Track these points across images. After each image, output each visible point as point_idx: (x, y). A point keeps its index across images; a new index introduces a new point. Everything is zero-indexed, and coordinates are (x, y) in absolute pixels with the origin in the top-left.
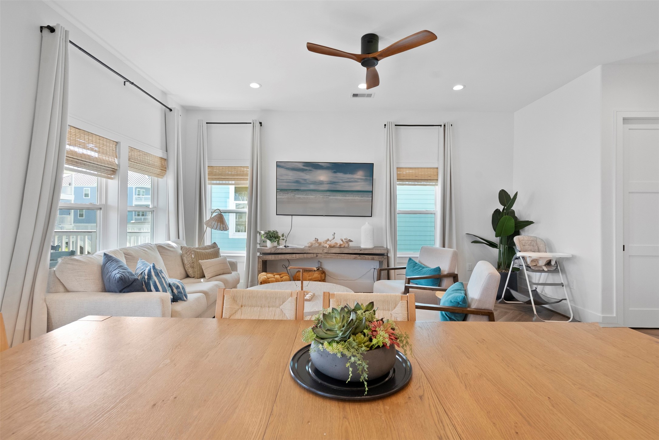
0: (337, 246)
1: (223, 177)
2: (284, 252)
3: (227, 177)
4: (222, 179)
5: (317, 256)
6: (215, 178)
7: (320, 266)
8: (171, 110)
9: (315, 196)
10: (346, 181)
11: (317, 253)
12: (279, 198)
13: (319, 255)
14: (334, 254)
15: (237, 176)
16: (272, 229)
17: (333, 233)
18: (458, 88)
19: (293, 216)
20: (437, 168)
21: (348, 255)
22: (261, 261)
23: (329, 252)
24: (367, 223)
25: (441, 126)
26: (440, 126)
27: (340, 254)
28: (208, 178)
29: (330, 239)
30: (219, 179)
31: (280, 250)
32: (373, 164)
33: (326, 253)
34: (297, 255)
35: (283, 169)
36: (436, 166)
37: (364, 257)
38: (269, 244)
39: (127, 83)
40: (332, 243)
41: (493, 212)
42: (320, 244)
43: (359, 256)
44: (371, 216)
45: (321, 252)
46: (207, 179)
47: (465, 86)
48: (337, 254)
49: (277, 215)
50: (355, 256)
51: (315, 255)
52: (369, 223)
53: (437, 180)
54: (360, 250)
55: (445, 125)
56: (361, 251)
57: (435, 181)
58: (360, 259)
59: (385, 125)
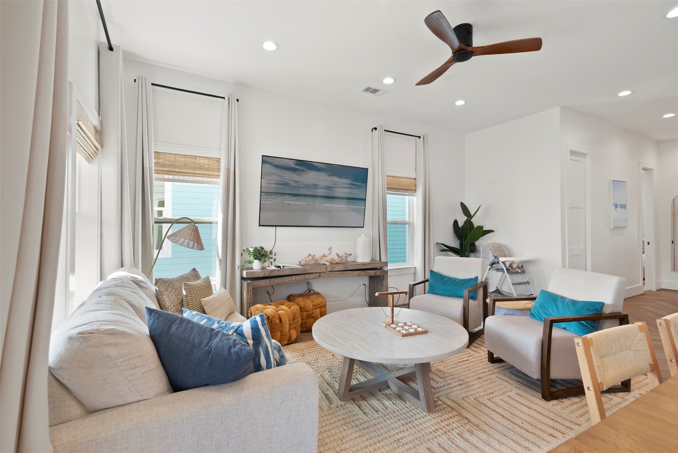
0: (334, 262)
1: (177, 170)
2: (281, 274)
4: (174, 172)
5: (320, 276)
6: (164, 171)
8: (111, 49)
9: (307, 203)
11: (320, 273)
12: (263, 204)
13: (322, 274)
14: (338, 272)
15: (200, 170)
16: (258, 245)
17: (329, 247)
18: (460, 103)
19: (277, 227)
20: (415, 179)
21: (352, 272)
22: (251, 288)
23: (333, 270)
24: (363, 235)
25: (420, 137)
27: (344, 272)
28: (155, 170)
29: (326, 255)
30: (169, 172)
31: (276, 272)
32: (368, 169)
33: (329, 271)
34: (298, 277)
36: (414, 177)
37: (367, 272)
38: (256, 265)
40: (329, 258)
41: (453, 223)
42: (316, 260)
43: (363, 272)
44: (363, 227)
45: (324, 270)
46: (153, 172)
47: (466, 102)
48: (342, 272)
49: (260, 226)
50: (358, 272)
51: (318, 275)
52: (365, 235)
53: (416, 190)
54: (364, 265)
55: (424, 138)
56: (364, 267)
57: (413, 192)
58: (364, 275)
59: (376, 129)
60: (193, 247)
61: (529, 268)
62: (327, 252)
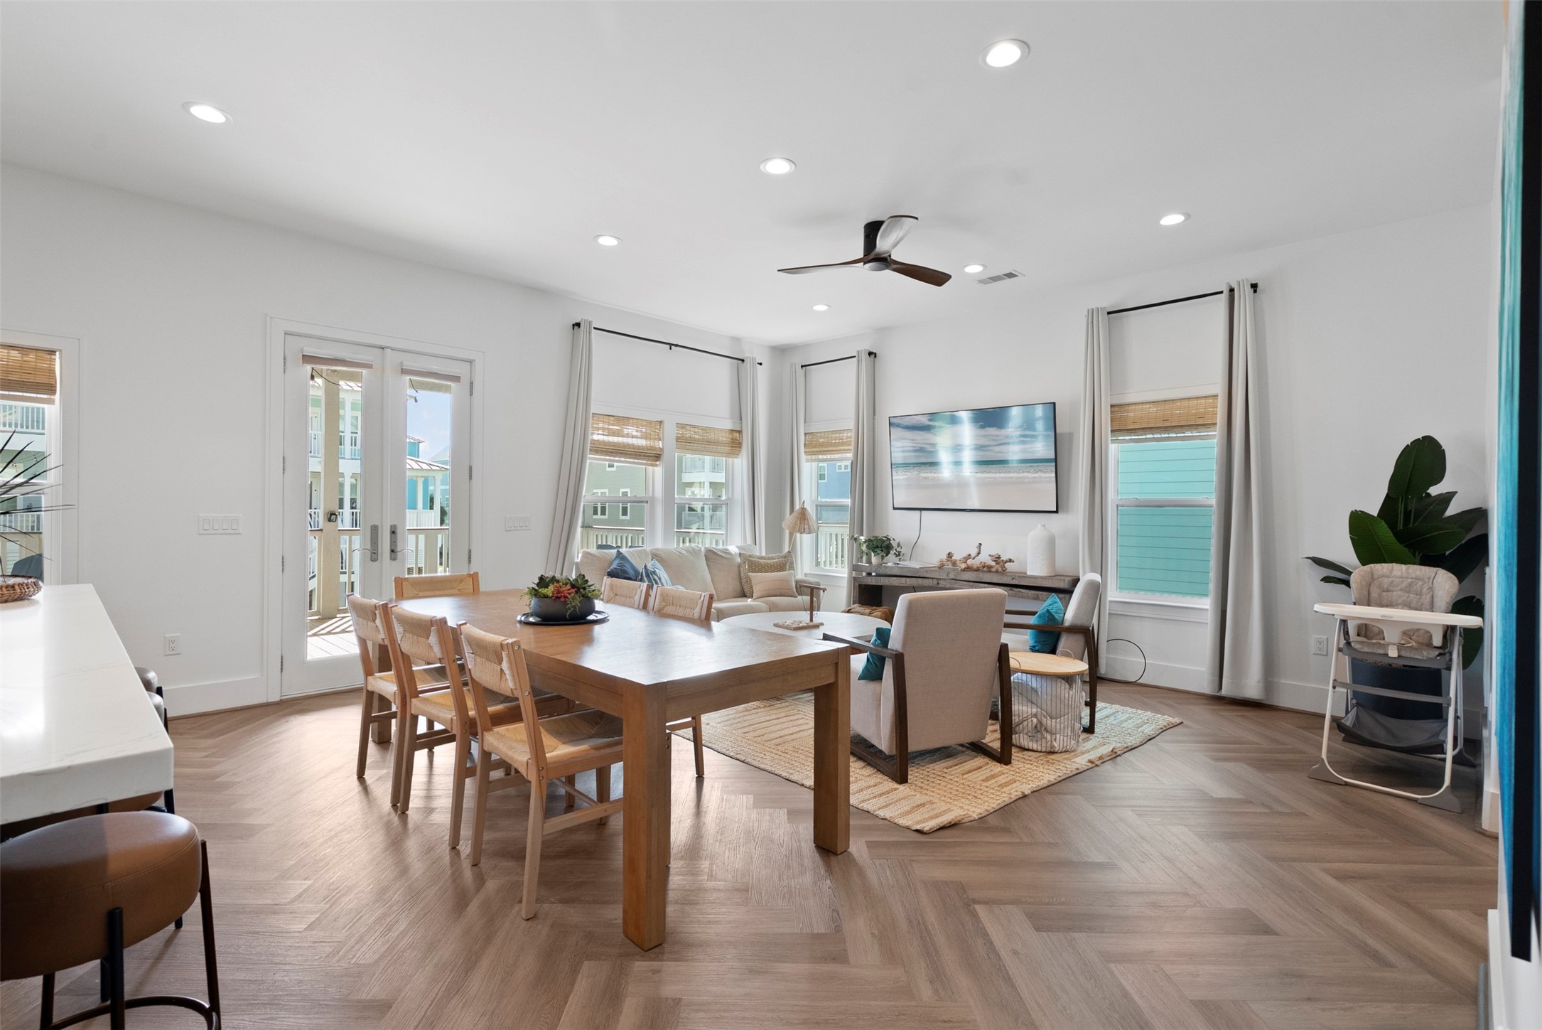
0: (985, 569)
1: (825, 449)
3: (830, 449)
4: (824, 451)
5: (938, 583)
6: (817, 452)
8: (743, 361)
11: (938, 579)
12: (896, 480)
13: (941, 582)
14: (966, 583)
16: (880, 534)
17: (978, 544)
18: (1172, 220)
19: (923, 512)
20: (1218, 397)
21: (990, 586)
23: (958, 579)
24: (1039, 526)
25: (1223, 293)
27: (976, 584)
29: (973, 555)
32: (1057, 402)
33: (952, 579)
34: (908, 580)
35: (900, 429)
37: (1019, 591)
38: (875, 559)
39: (673, 347)
40: (973, 562)
42: (953, 562)
43: (1011, 590)
44: (1057, 512)
45: (945, 576)
47: (1188, 216)
49: (893, 509)
51: (935, 582)
52: (1050, 526)
53: (1210, 426)
54: (1013, 579)
55: (1232, 290)
58: (1013, 596)
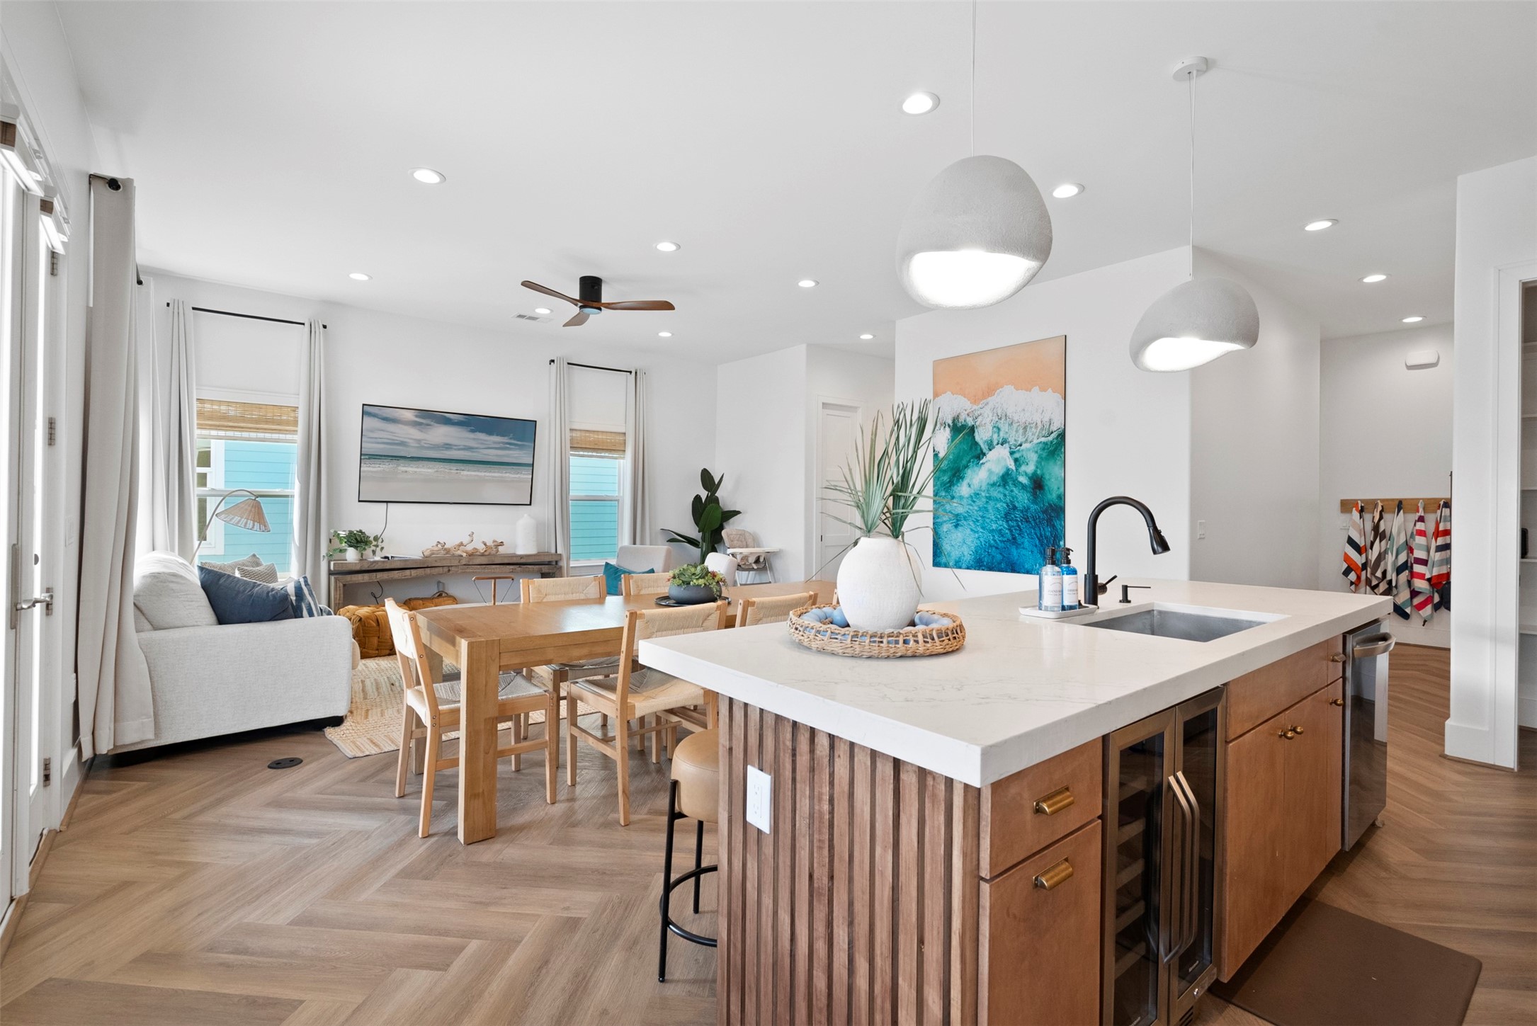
0: (478, 553)
1: (231, 424)
2: (388, 567)
3: (242, 425)
4: (228, 427)
5: (449, 570)
6: (210, 425)
7: (441, 590)
8: (140, 282)
9: (435, 470)
10: (490, 446)
12: (364, 472)
13: (453, 569)
14: (479, 567)
15: (266, 424)
16: (355, 529)
17: (470, 533)
18: (664, 335)
19: (389, 504)
20: (625, 434)
21: (502, 566)
22: (341, 585)
23: (471, 563)
24: (526, 516)
25: (631, 372)
26: (629, 373)
27: (488, 566)
28: (198, 424)
29: (465, 543)
30: (219, 426)
31: (379, 564)
32: (536, 421)
33: (465, 565)
34: (413, 571)
35: (376, 419)
36: (624, 431)
38: (351, 555)
40: (470, 548)
41: (693, 499)
42: (448, 551)
43: (518, 567)
45: (456, 563)
46: (195, 426)
48: (484, 566)
49: (359, 501)
50: (512, 567)
51: (446, 569)
52: (529, 515)
53: (624, 451)
54: (521, 558)
55: (636, 373)
56: (522, 560)
57: (621, 453)
58: (521, 572)
59: (553, 361)
60: (253, 527)
61: (778, 564)
62: (466, 540)
